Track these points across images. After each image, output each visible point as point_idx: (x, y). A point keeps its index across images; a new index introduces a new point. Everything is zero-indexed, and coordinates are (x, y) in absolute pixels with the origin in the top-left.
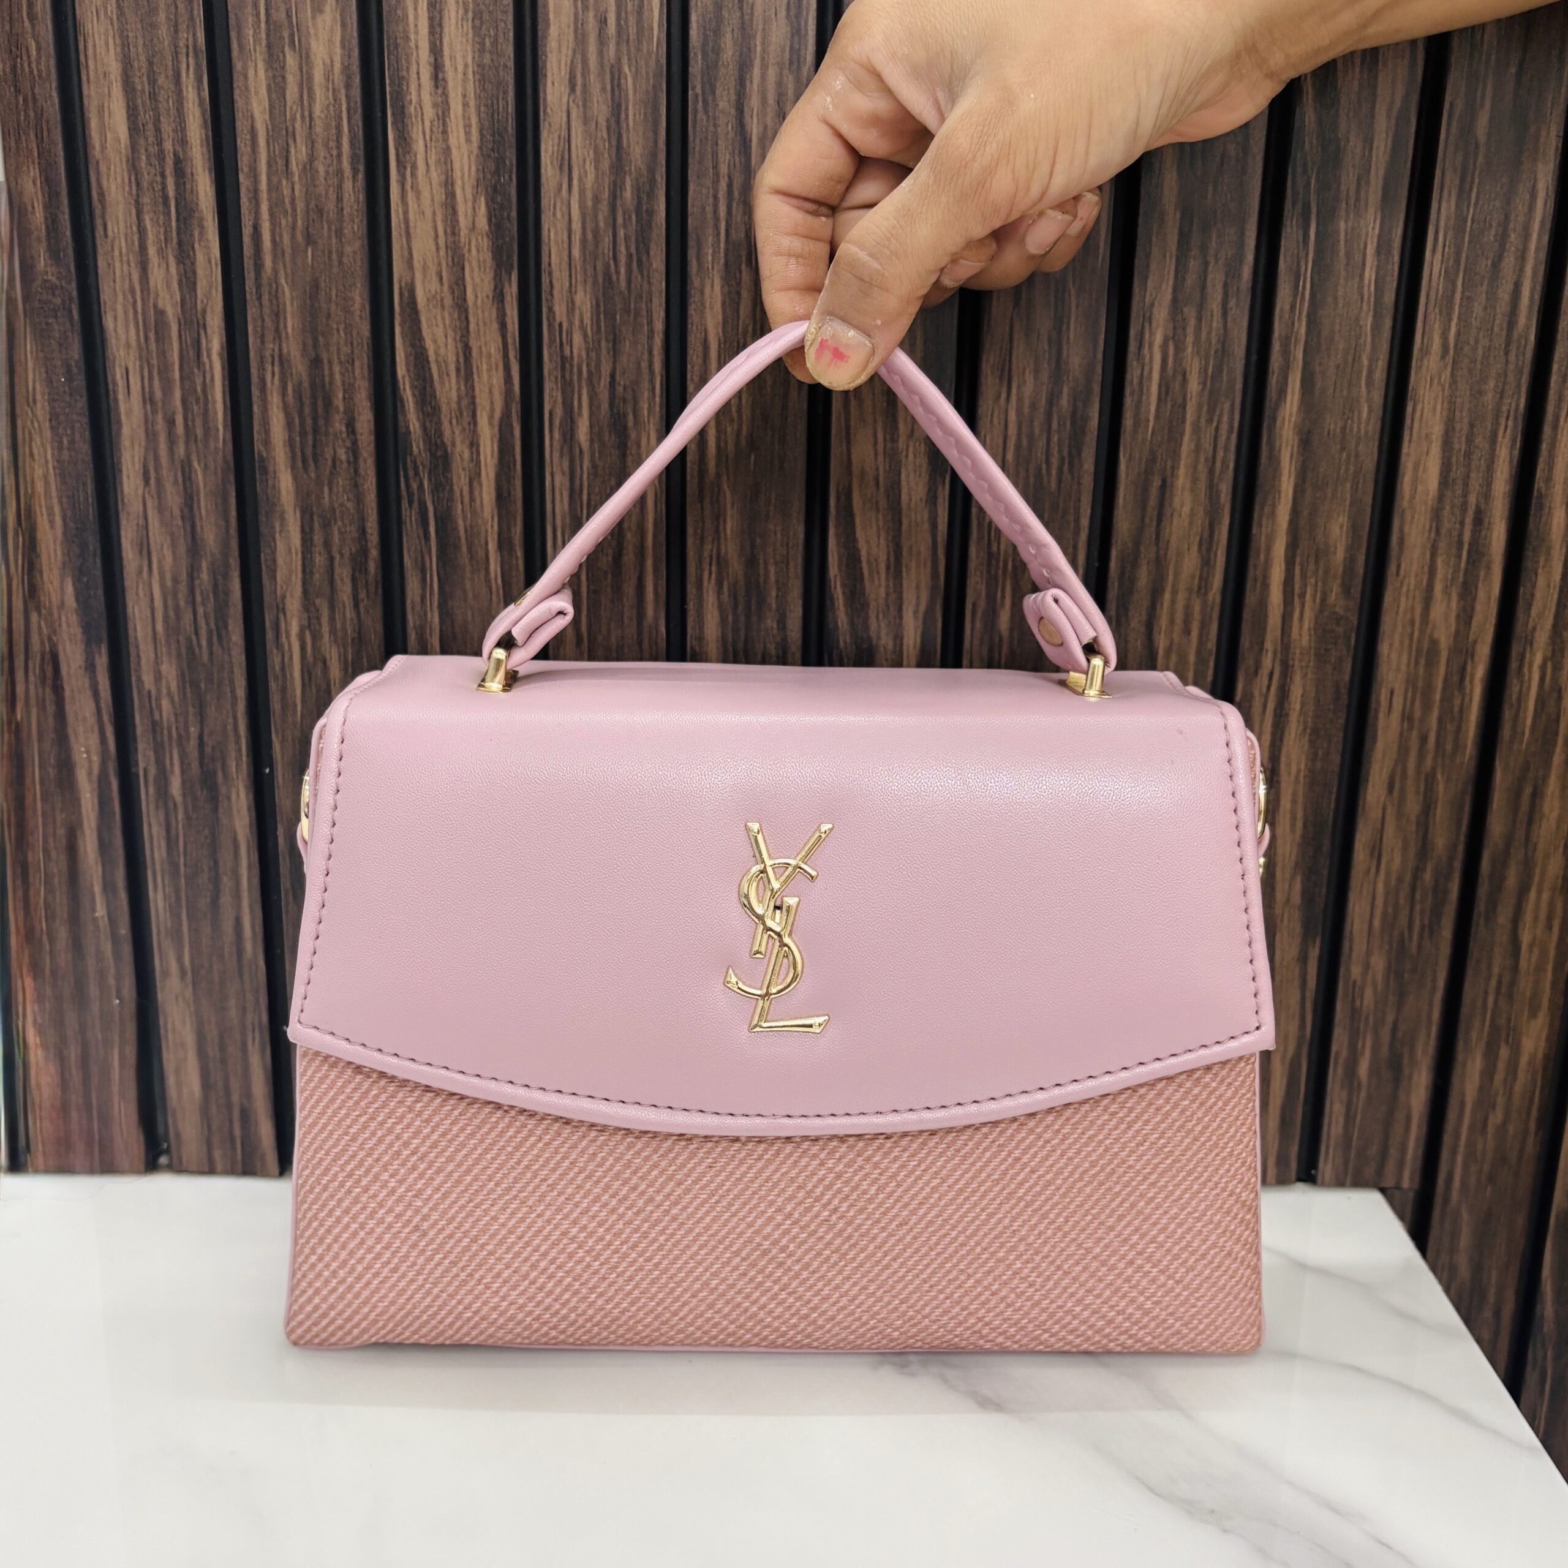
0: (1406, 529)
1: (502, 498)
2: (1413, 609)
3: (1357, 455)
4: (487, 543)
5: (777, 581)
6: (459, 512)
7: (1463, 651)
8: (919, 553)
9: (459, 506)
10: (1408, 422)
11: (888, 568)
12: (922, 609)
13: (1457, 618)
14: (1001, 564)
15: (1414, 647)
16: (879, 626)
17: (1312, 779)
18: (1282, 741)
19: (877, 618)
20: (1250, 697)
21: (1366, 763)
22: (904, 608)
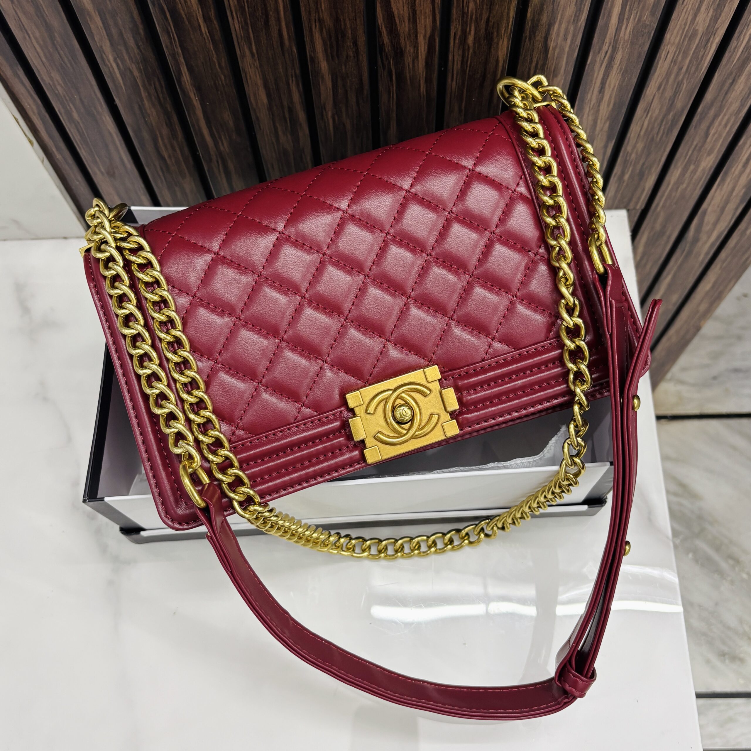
2: (687, 19)
4: (198, 19)
5: (351, 27)
7: (710, 32)
8: (425, 13)
9: (180, 5)
11: (409, 20)
12: (428, 35)
13: (711, 19)
14: (469, 17)
15: (684, 34)
16: (406, 43)
17: (621, 88)
18: (608, 76)
19: (405, 40)
20: (594, 62)
21: (649, 79)
22: (419, 35)
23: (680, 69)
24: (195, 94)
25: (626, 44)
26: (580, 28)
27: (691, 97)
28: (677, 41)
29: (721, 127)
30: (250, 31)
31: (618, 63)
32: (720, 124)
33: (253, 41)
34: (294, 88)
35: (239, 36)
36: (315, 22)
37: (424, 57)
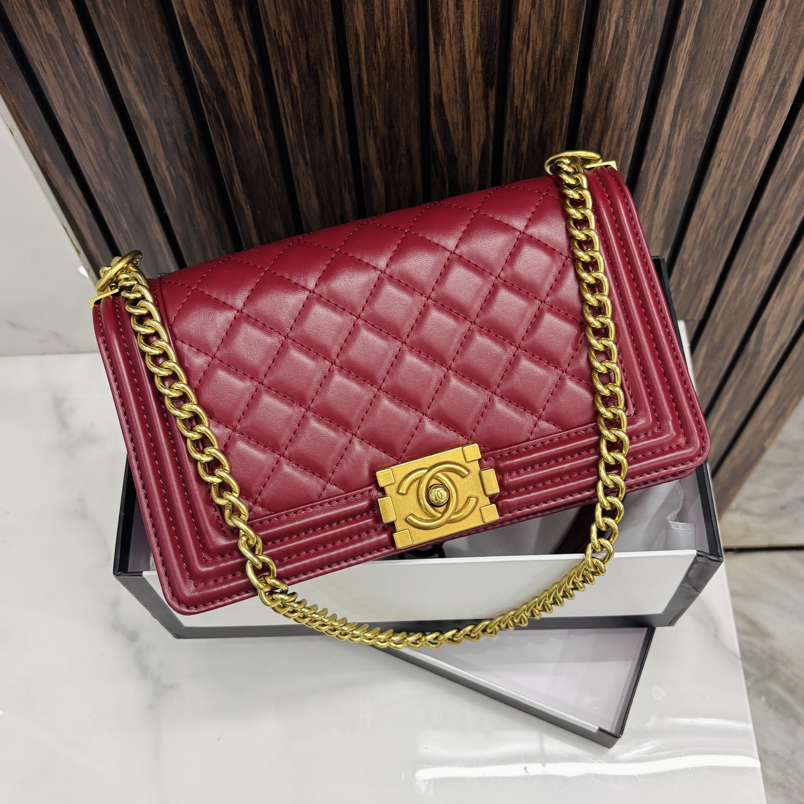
0: (742, 92)
1: (257, 108)
2: (739, 126)
3: (721, 61)
4: (252, 127)
5: (405, 135)
6: (236, 116)
7: (762, 140)
8: (479, 120)
9: (235, 113)
10: (754, 42)
11: (463, 127)
12: (481, 143)
13: (762, 127)
14: (523, 124)
15: (736, 141)
16: (459, 150)
17: (675, 195)
18: (662, 183)
19: (458, 147)
20: (648, 169)
21: (703, 187)
22: (472, 142)
23: (734, 176)
24: (246, 203)
25: (679, 151)
26: (633, 135)
27: (745, 205)
28: (729, 149)
29: (777, 235)
30: (305, 139)
31: (672, 170)
32: (776, 232)
33: (307, 148)
34: (346, 196)
35: (293, 144)
36: (370, 130)
37: (477, 164)
